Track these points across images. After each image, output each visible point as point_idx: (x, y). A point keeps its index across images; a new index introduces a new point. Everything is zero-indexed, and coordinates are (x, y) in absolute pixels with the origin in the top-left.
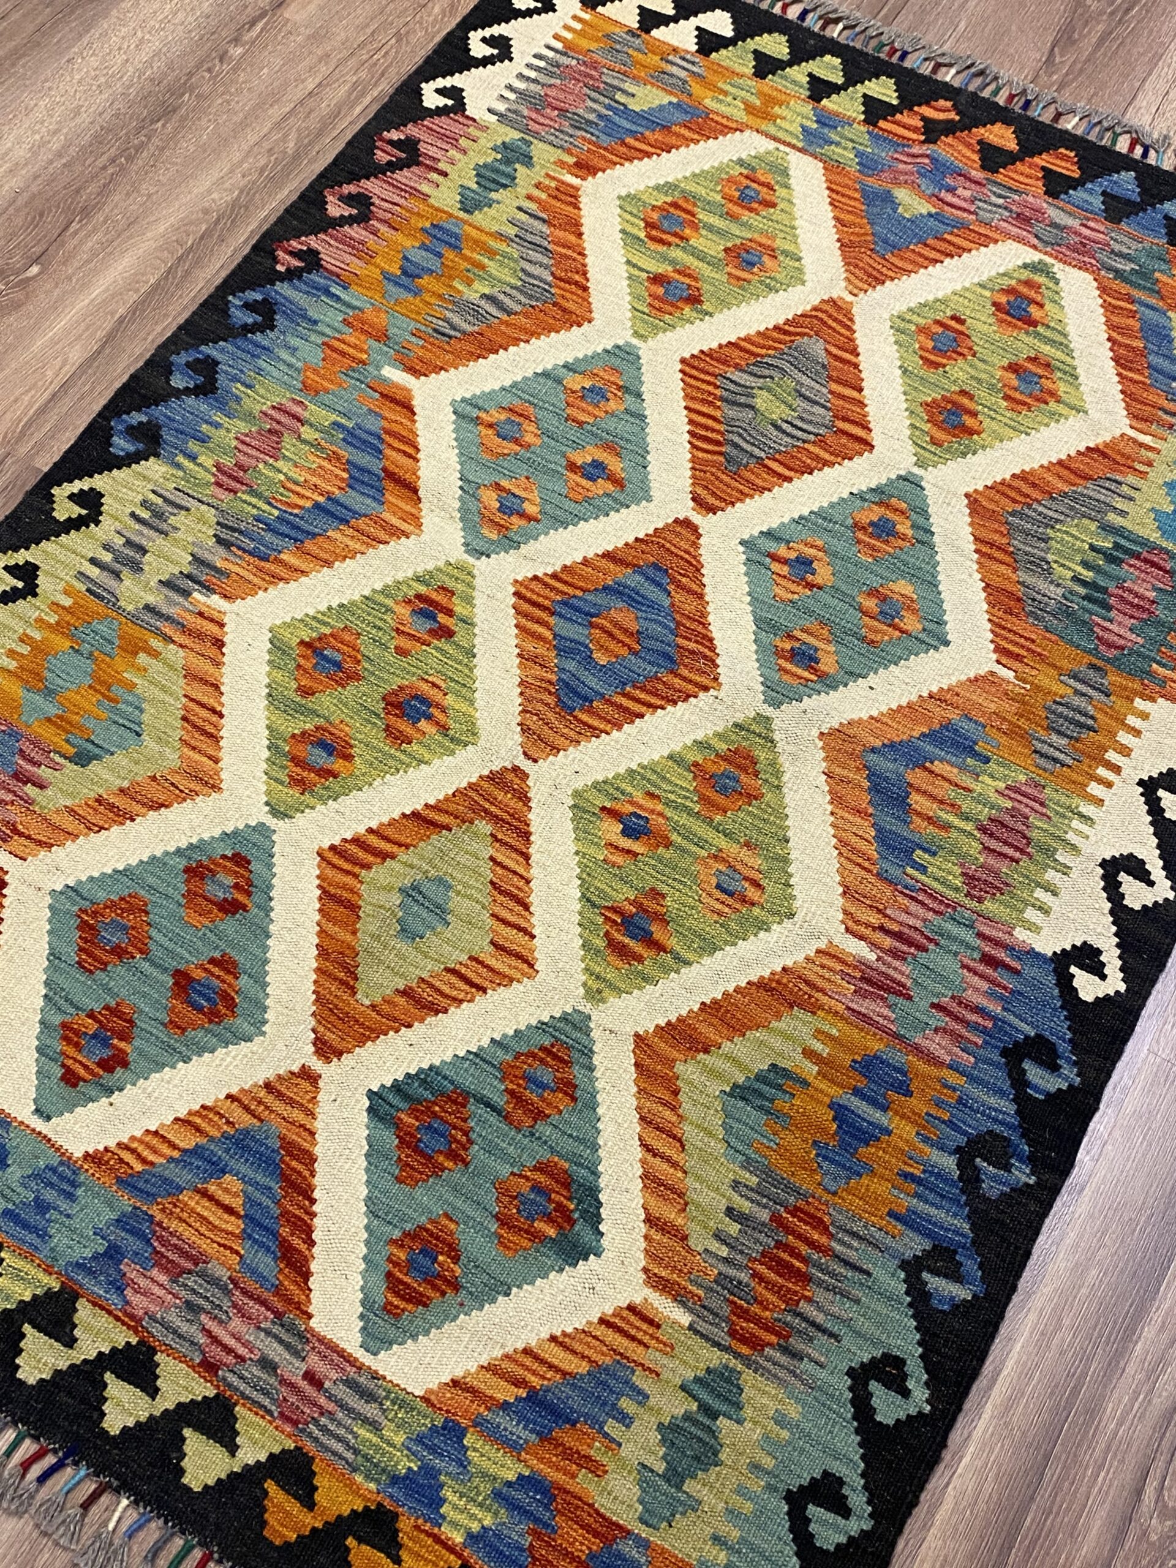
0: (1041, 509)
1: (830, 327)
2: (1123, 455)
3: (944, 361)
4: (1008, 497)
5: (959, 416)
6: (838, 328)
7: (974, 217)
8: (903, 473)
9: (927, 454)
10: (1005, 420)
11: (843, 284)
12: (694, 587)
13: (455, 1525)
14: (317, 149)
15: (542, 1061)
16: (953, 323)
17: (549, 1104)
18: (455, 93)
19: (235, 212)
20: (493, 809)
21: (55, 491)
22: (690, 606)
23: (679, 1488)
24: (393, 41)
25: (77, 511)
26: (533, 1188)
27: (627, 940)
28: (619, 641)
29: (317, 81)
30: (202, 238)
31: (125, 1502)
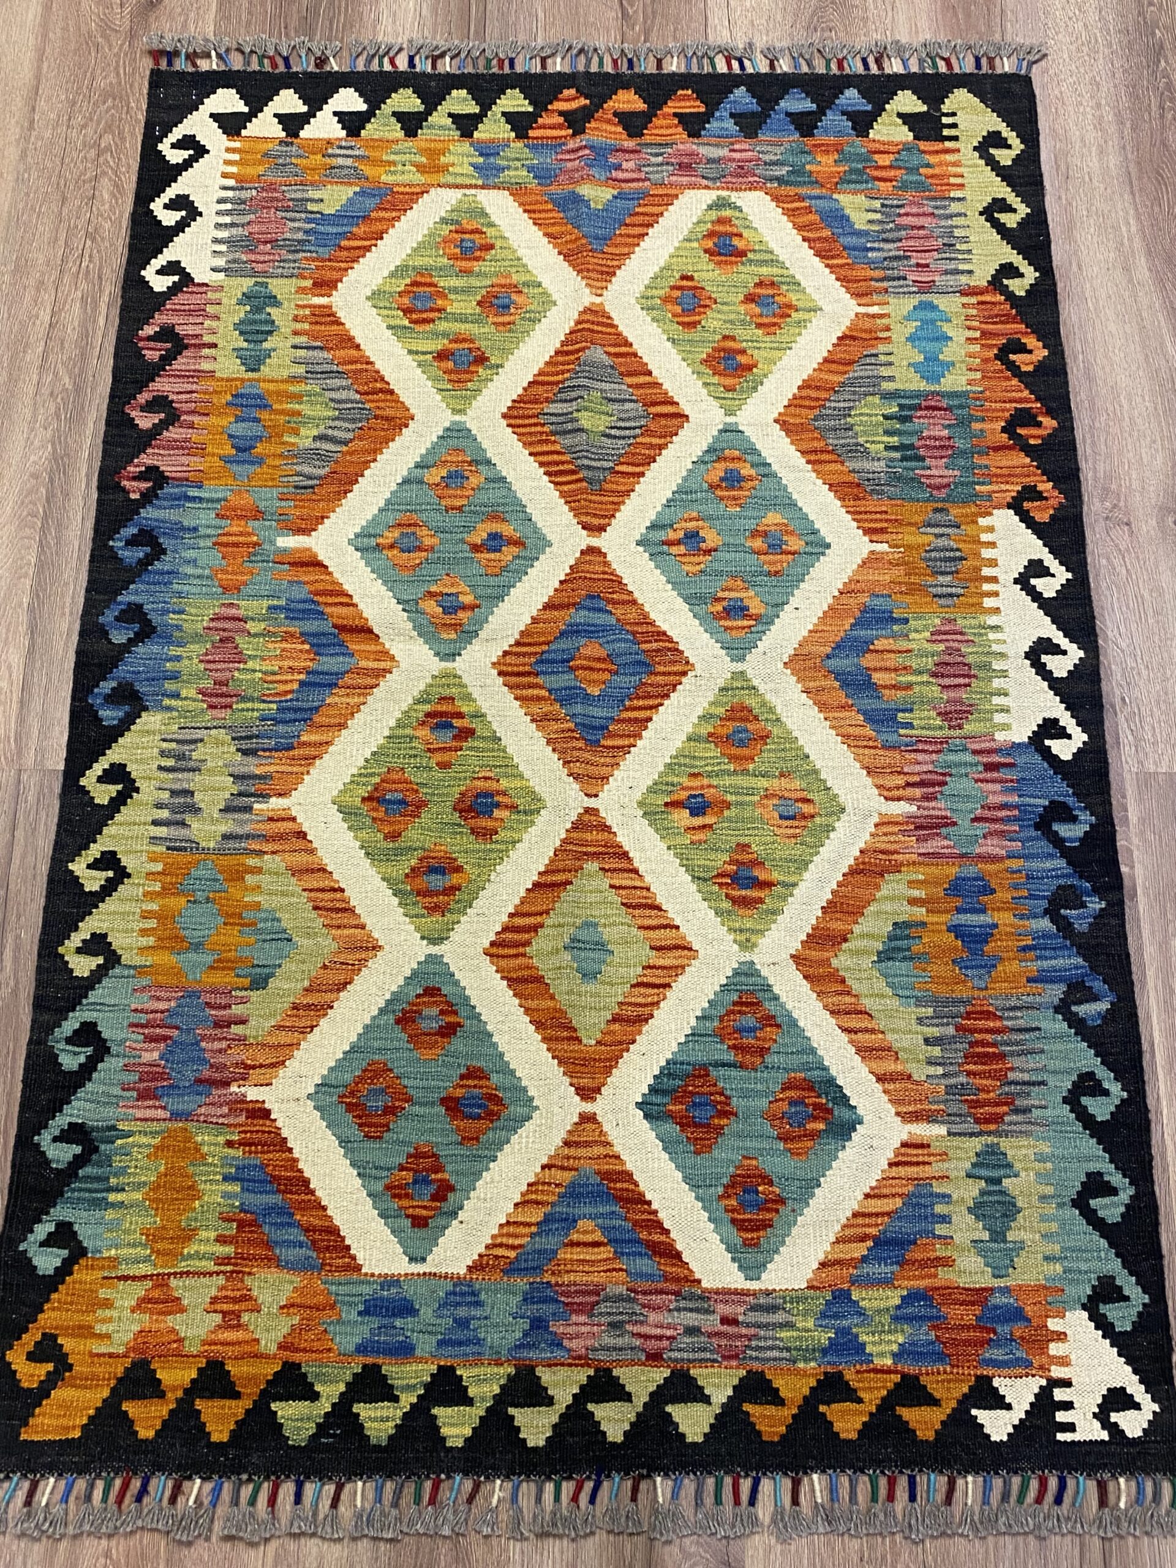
0: (833, 405)
1: (598, 332)
2: (865, 331)
3: (697, 318)
4: (805, 407)
5: (734, 359)
6: (604, 329)
7: (647, 183)
8: (721, 427)
9: (729, 402)
10: (768, 345)
11: (587, 291)
12: (626, 597)
13: (882, 1355)
14: (90, 373)
15: (740, 1012)
16: (685, 283)
17: (764, 1040)
18: (173, 268)
19: (60, 463)
20: (589, 849)
21: (83, 782)
22: (632, 615)
23: (1005, 1241)
24: (89, 243)
25: (113, 789)
26: (790, 1104)
27: (743, 893)
28: (599, 670)
29: (48, 311)
30: (48, 501)
31: (659, 1479)
